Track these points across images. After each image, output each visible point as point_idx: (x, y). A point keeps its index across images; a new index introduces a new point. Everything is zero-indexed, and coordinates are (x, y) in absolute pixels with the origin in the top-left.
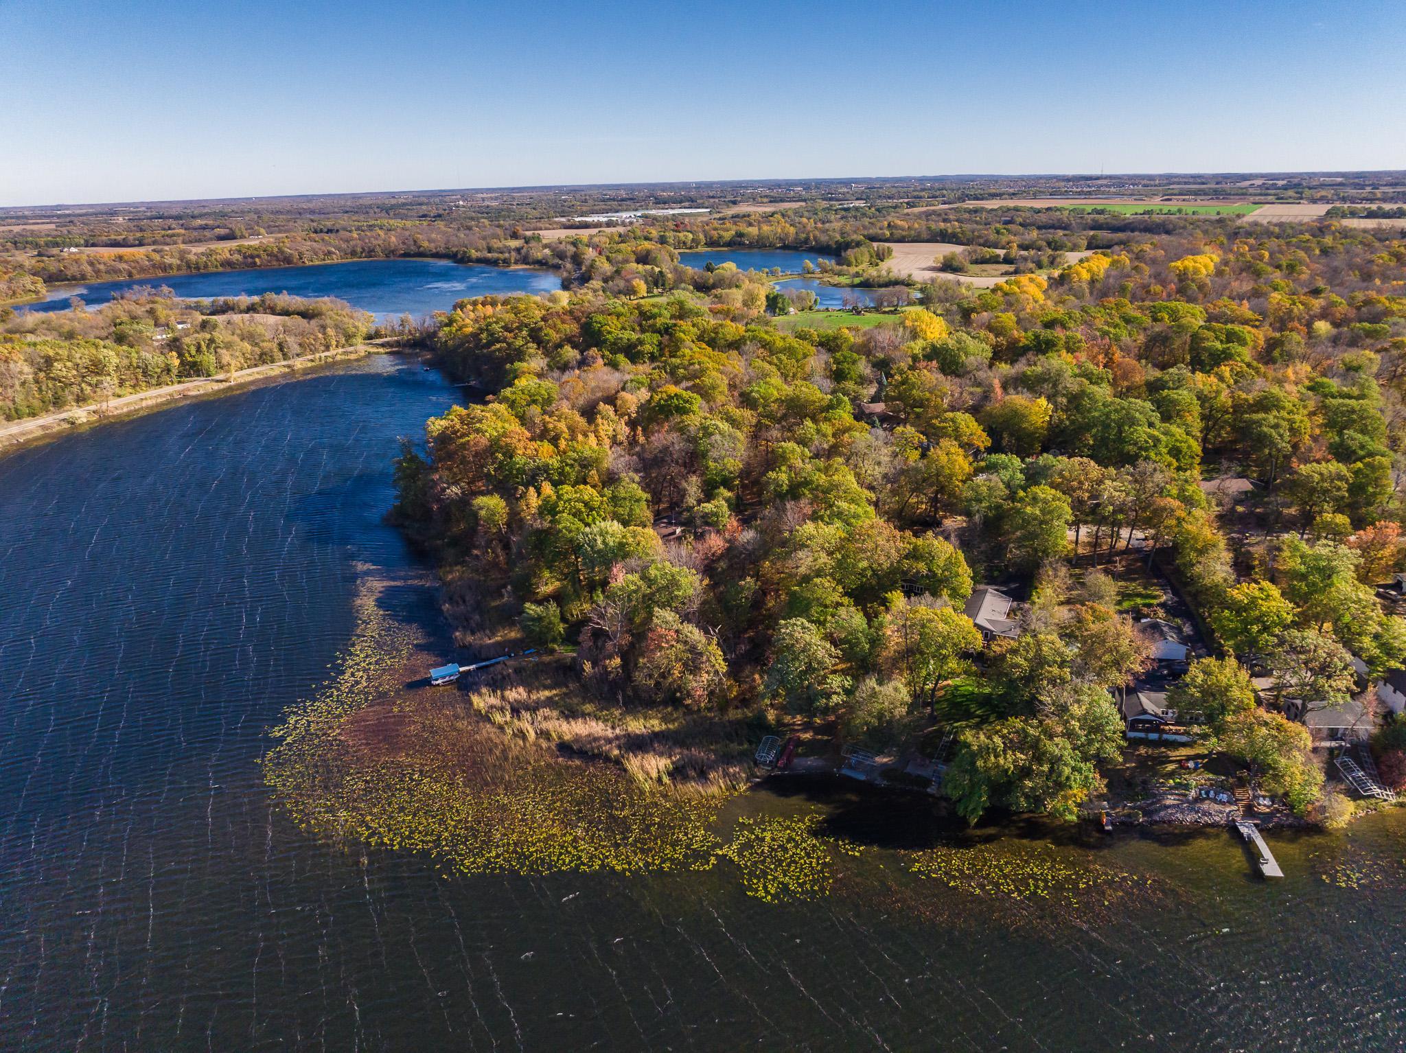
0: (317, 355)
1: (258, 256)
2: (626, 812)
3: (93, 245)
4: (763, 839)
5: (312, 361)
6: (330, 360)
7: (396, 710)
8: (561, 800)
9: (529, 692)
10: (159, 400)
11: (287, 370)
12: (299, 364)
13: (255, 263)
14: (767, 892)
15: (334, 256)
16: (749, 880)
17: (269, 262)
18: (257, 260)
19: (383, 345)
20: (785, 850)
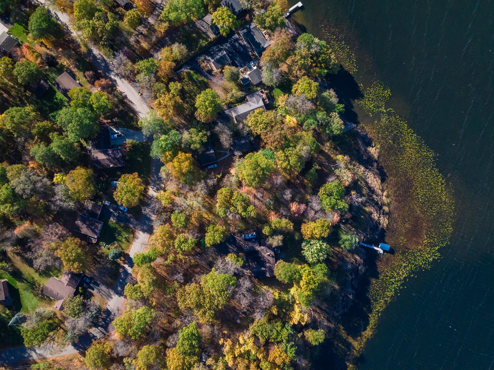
2: (390, 141)
4: (374, 106)
7: (405, 240)
8: (399, 159)
9: (372, 213)
14: (388, 92)
16: (387, 98)
20: (373, 99)
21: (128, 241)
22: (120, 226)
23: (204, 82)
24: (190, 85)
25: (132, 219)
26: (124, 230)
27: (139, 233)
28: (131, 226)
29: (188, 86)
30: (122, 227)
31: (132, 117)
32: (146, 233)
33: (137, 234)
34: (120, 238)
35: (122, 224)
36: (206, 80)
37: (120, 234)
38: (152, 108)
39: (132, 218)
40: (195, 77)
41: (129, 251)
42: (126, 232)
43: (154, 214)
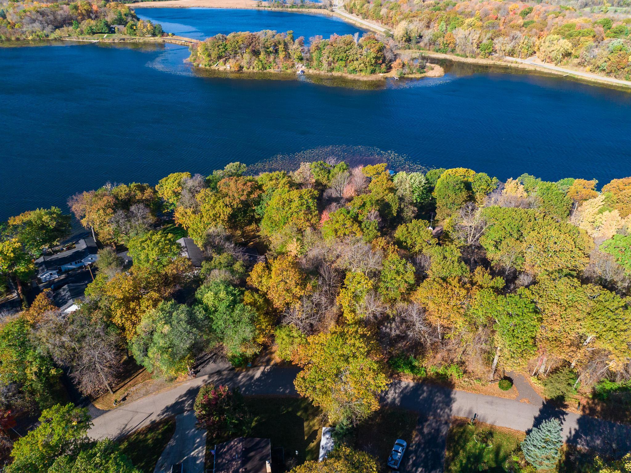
21: (491, 434)
22: (453, 459)
25: (426, 430)
26: (463, 448)
27: (459, 411)
28: (444, 431)
30: (456, 454)
31: (130, 444)
32: (453, 396)
33: (462, 415)
34: (489, 457)
35: (447, 454)
37: (478, 458)
38: (124, 399)
39: (421, 432)
41: (518, 431)
42: (466, 441)
43: (400, 381)
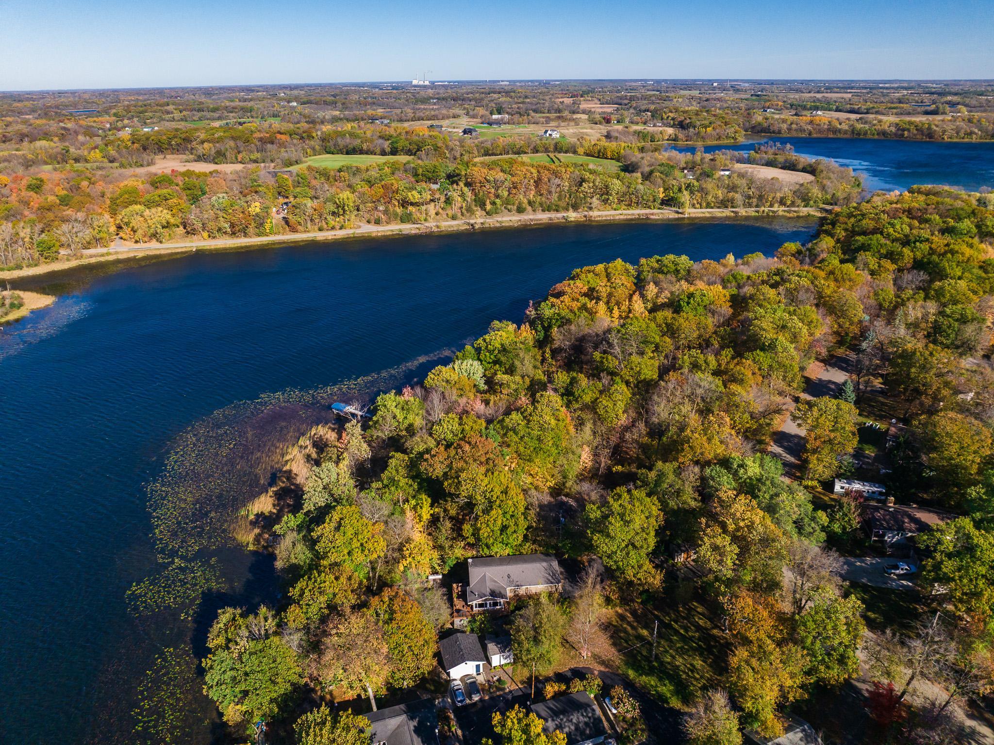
0: (763, 208)
1: (909, 130)
3: (840, 111)
5: (757, 212)
6: (771, 214)
10: (629, 217)
11: (732, 214)
12: (743, 212)
13: (903, 135)
14: (136, 590)
15: (974, 136)
16: (148, 580)
17: (915, 135)
18: (906, 132)
19: (826, 211)
23: (638, 668)
24: (682, 668)
29: (692, 665)
32: (791, 434)
36: (631, 673)
40: (666, 689)
